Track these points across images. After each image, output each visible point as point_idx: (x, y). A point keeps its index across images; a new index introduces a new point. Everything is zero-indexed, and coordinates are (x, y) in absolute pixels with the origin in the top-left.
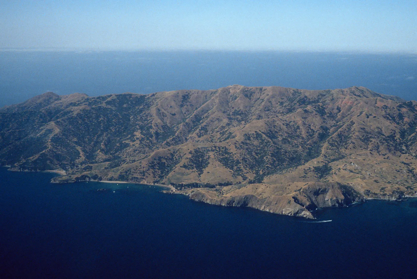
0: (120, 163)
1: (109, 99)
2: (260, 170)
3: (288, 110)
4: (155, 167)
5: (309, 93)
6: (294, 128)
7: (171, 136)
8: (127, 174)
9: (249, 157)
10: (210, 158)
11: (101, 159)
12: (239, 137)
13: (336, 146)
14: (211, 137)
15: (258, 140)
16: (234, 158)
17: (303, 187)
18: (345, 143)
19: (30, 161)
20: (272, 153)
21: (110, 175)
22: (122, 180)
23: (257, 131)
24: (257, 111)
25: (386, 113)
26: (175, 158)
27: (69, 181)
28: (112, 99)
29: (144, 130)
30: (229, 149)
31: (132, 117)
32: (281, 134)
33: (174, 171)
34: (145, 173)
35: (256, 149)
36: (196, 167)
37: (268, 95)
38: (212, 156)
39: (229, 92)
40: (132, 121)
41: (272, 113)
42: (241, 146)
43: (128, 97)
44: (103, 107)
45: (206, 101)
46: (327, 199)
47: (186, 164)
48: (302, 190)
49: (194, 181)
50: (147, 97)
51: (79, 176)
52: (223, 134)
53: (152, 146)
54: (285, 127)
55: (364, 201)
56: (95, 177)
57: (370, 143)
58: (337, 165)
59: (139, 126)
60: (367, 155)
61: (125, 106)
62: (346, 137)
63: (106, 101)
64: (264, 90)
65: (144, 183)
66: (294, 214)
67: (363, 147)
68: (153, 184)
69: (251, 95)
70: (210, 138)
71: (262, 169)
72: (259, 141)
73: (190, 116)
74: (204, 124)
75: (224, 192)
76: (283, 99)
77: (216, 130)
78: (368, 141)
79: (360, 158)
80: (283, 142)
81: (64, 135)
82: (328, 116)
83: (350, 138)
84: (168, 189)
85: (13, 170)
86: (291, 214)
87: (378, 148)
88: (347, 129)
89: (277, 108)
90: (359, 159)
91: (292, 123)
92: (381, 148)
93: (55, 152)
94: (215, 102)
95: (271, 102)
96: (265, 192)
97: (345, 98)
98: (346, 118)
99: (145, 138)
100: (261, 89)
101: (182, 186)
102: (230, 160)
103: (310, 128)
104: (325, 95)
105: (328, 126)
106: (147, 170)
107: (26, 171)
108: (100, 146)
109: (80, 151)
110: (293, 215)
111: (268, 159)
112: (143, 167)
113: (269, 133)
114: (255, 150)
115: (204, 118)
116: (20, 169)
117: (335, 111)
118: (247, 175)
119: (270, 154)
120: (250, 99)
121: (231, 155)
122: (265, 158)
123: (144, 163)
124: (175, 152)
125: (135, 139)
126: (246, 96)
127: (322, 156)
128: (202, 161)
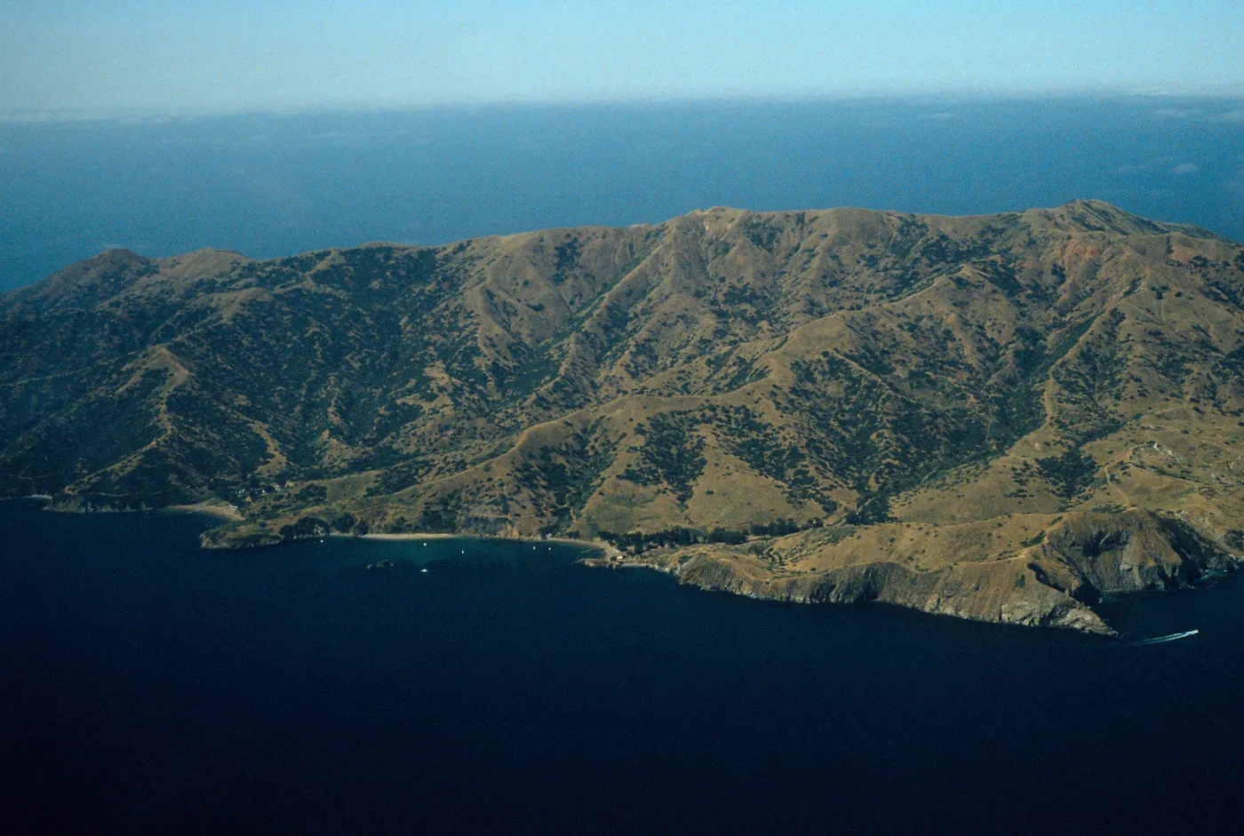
0: (416, 473)
1: (322, 266)
2: (868, 478)
3: (896, 281)
4: (536, 482)
5: (952, 225)
6: (936, 337)
7: (548, 378)
8: (449, 508)
9: (823, 435)
10: (705, 445)
11: (339, 461)
12: (779, 374)
13: (1083, 390)
14: (682, 375)
15: (837, 379)
16: (778, 442)
17: (1048, 531)
18: (1108, 381)
19: (114, 478)
20: (893, 420)
21: (392, 512)
22: (439, 530)
23: (830, 351)
24: (799, 287)
25: (1208, 280)
26: (593, 448)
27: (262, 542)
28: (333, 266)
29: (455, 360)
30: (757, 414)
31: (405, 320)
32: (901, 358)
33: (601, 493)
34: (510, 503)
35: (837, 409)
36: (667, 477)
37: (826, 236)
38: (710, 440)
39: (703, 233)
40: (409, 332)
41: (848, 294)
42: (793, 400)
43: (380, 256)
44: (309, 291)
45: (637, 262)
46: (1127, 567)
47: (634, 468)
48: (1046, 541)
49: (671, 525)
50: (442, 254)
51: (293, 523)
52: (718, 363)
53: (491, 411)
54: (907, 335)
55: (1236, 567)
56: (345, 522)
57: (1188, 378)
58: (1111, 452)
59: (436, 349)
60: (1186, 415)
61: (375, 284)
62: (1106, 361)
63: (312, 272)
64: (812, 221)
65: (509, 537)
66: (1041, 620)
67: (1170, 392)
68: (539, 538)
69: (772, 236)
70: (679, 378)
71: (874, 474)
72: (841, 382)
73: (592, 310)
74: (642, 335)
75: (783, 555)
76: (874, 246)
77: (682, 351)
78: (1178, 371)
79: (1173, 428)
80: (915, 384)
81: (205, 386)
82: (1028, 297)
83: (1123, 364)
84: (597, 553)
85: (61, 508)
86: (1033, 621)
87: (1214, 393)
88: (1106, 337)
89: (863, 276)
90: (1169, 429)
91: (925, 320)
92: (1224, 391)
93: (190, 445)
94: (665, 262)
95: (837, 257)
96: (924, 552)
97: (1069, 238)
98: (1087, 302)
99: (465, 388)
100: (800, 219)
101: (637, 539)
102: (770, 448)
103: (984, 335)
104: (1003, 230)
105: (1039, 328)
106: (515, 493)
107: (104, 510)
108: (327, 416)
109: (265, 435)
110: (1037, 624)
111: (884, 440)
112: (500, 482)
113: (863, 356)
114: (834, 412)
115: (636, 315)
116: (84, 504)
117: (1049, 279)
118: (833, 496)
119: (888, 425)
120: (770, 250)
121: (769, 431)
122: (873, 437)
123: (501, 470)
124: (589, 429)
125: (436, 391)
126: (757, 240)
127: (1051, 424)
128: (680, 454)
